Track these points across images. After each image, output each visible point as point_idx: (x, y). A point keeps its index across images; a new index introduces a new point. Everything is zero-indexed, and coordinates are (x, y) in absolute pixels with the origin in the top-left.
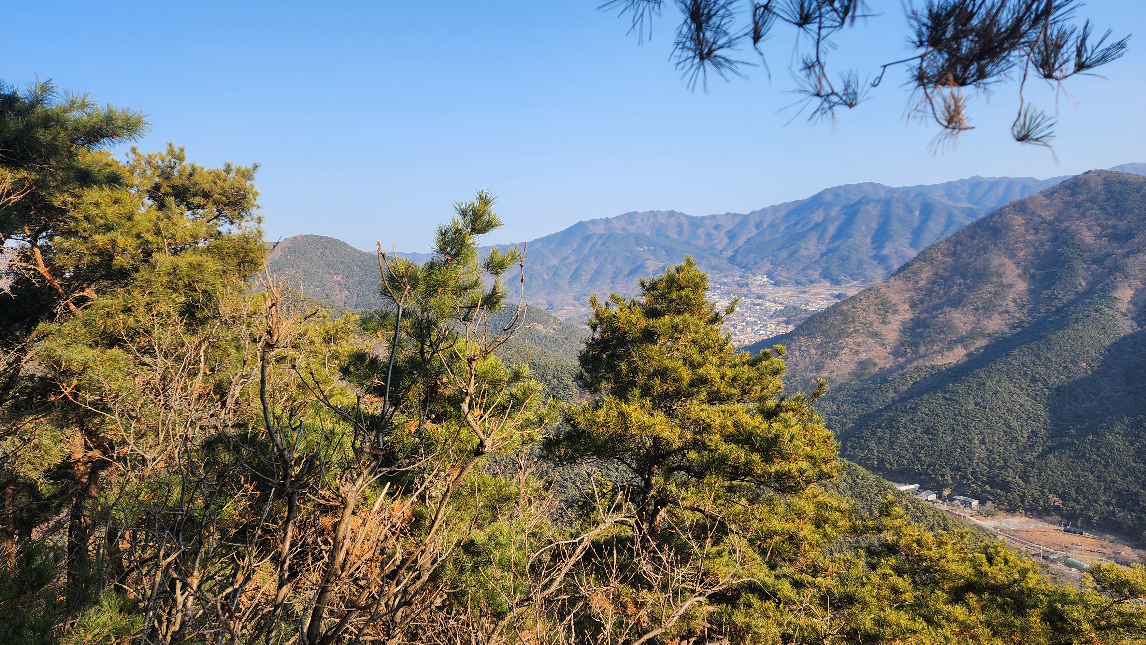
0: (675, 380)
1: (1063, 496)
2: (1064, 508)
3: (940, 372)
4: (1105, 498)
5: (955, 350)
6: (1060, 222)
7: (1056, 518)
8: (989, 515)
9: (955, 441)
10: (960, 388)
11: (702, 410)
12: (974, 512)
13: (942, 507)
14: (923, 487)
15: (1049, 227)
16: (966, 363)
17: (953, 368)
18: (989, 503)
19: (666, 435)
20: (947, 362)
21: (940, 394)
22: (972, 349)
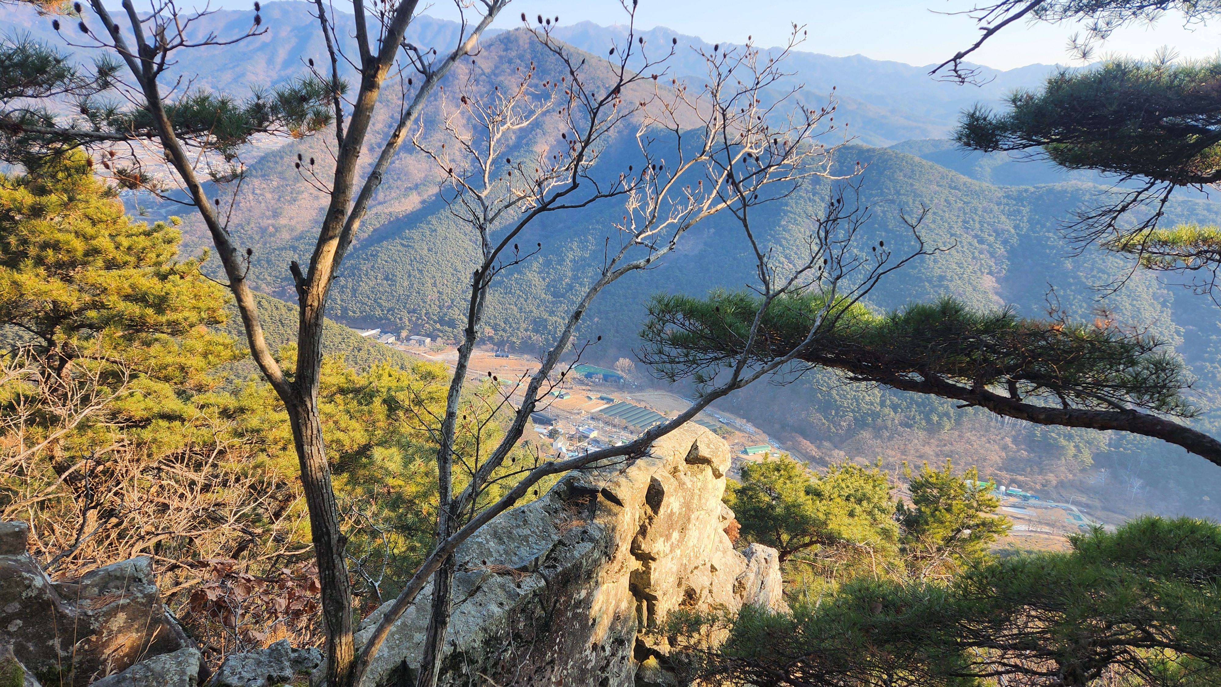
0: (68, 251)
1: (495, 328)
2: (495, 337)
3: (398, 219)
4: (525, 326)
5: (411, 196)
6: (496, 75)
7: (490, 346)
8: (439, 350)
9: (411, 285)
10: (415, 234)
11: (99, 276)
12: (427, 349)
13: (400, 347)
14: (384, 332)
15: (487, 80)
16: (420, 210)
17: (409, 214)
18: (439, 339)
19: (64, 298)
20: (404, 209)
21: (398, 241)
22: (425, 197)
